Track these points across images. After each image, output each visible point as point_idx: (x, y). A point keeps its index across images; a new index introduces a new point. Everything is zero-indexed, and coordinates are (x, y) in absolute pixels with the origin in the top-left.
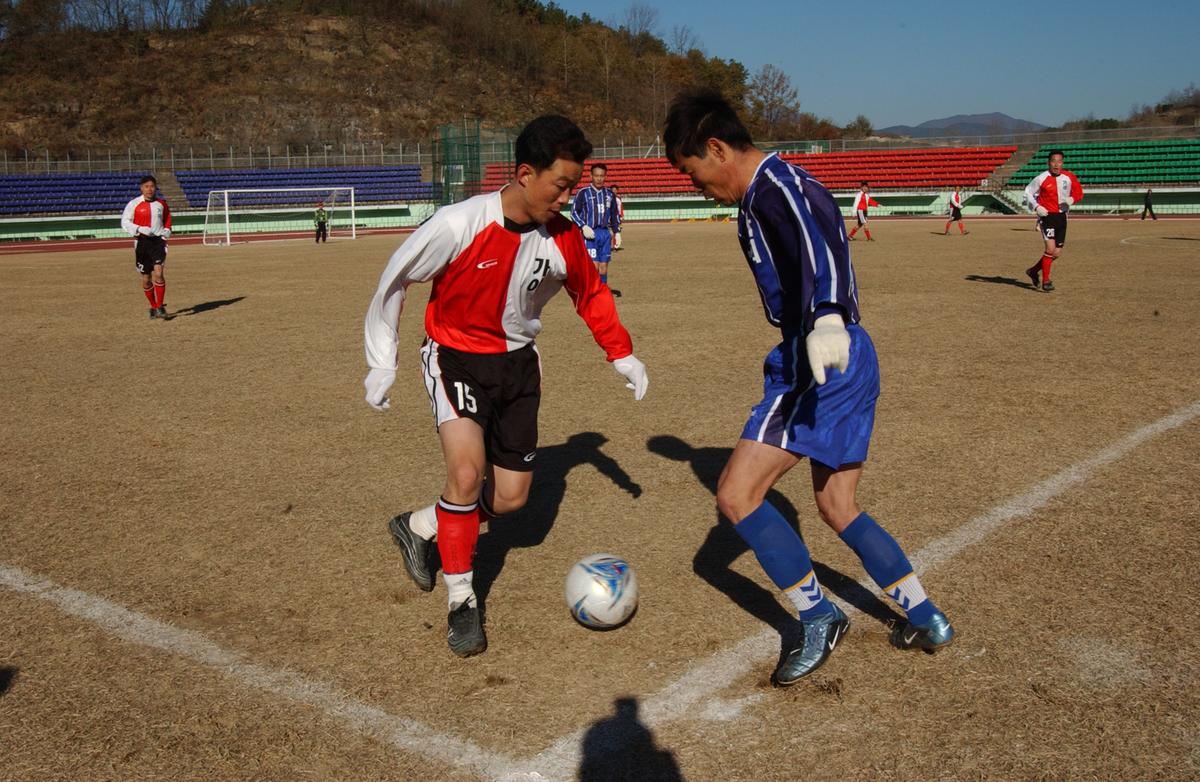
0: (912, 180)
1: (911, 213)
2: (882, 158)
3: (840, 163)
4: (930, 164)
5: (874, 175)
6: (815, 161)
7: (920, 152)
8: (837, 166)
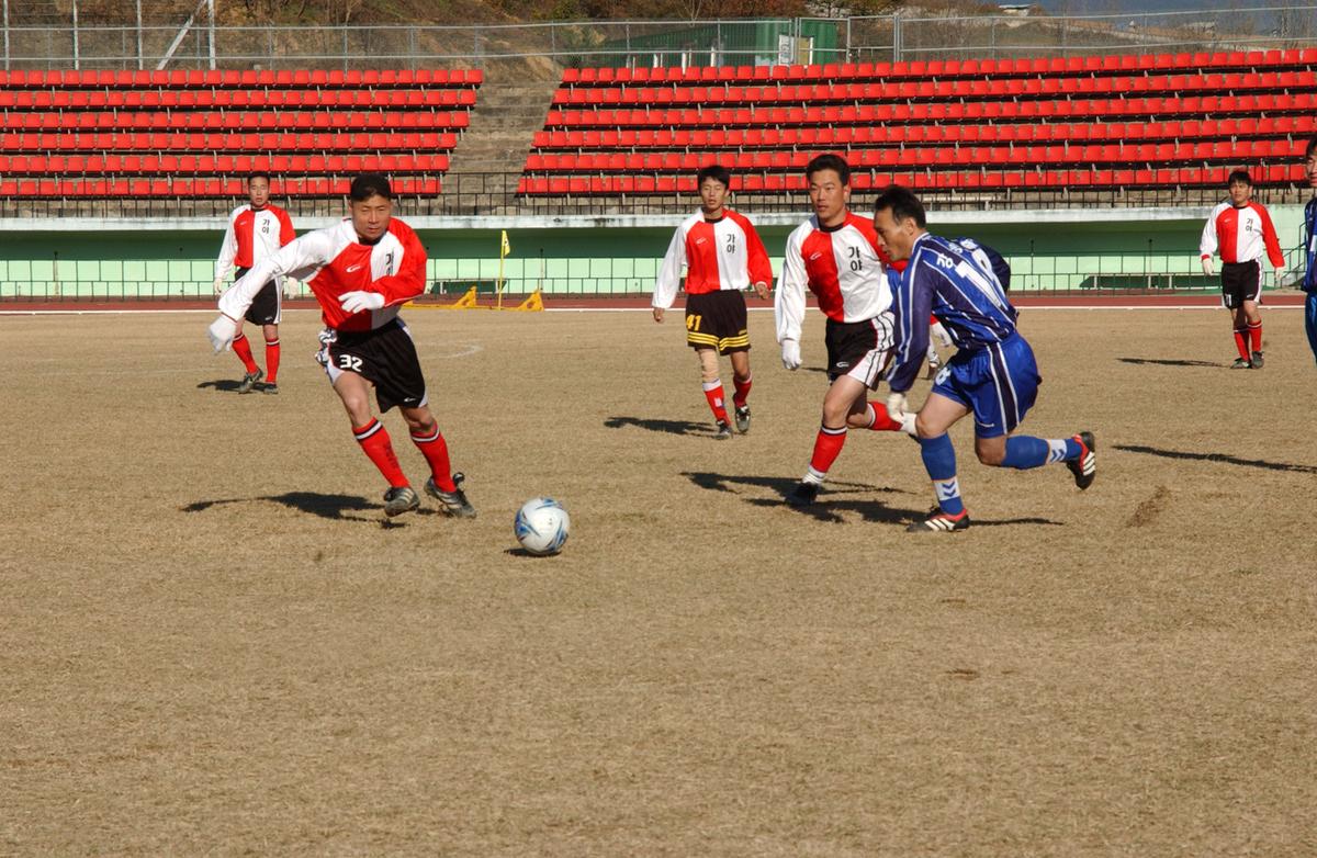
0: (1157, 164)
1: (1160, 280)
2: (1046, 85)
3: (887, 101)
4: (1224, 103)
5: (1020, 144)
6: (800, 92)
7: (1178, 62)
8: (880, 111)
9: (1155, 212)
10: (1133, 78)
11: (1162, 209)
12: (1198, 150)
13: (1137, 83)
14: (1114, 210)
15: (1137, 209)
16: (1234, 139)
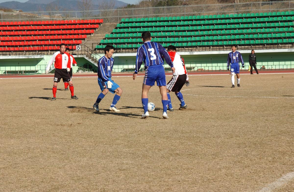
0: (20, 46)
1: (21, 72)
4: (36, 33)
7: (26, 23)
9: (19, 57)
10: (16, 27)
11: (20, 56)
12: (29, 43)
13: (17, 28)
14: (10, 56)
15: (15, 56)
16: (37, 40)
